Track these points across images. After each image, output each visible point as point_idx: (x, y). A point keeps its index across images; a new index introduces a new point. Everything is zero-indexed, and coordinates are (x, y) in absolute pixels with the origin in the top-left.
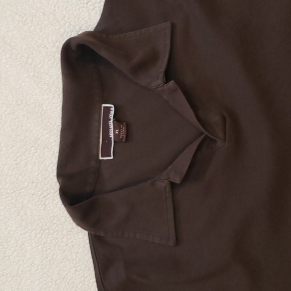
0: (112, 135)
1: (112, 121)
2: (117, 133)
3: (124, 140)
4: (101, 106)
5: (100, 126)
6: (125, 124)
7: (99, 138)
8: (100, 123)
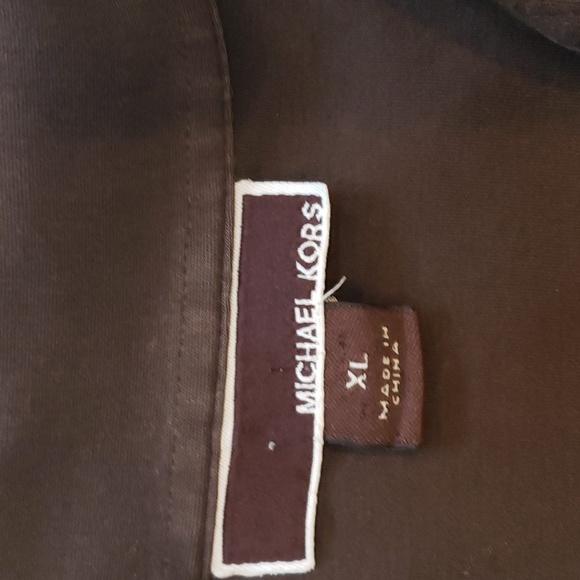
0: (312, 399)
1: (318, 297)
2: (355, 381)
3: (408, 433)
4: (227, 195)
5: (221, 332)
6: (409, 318)
7: (213, 422)
8: (221, 310)
